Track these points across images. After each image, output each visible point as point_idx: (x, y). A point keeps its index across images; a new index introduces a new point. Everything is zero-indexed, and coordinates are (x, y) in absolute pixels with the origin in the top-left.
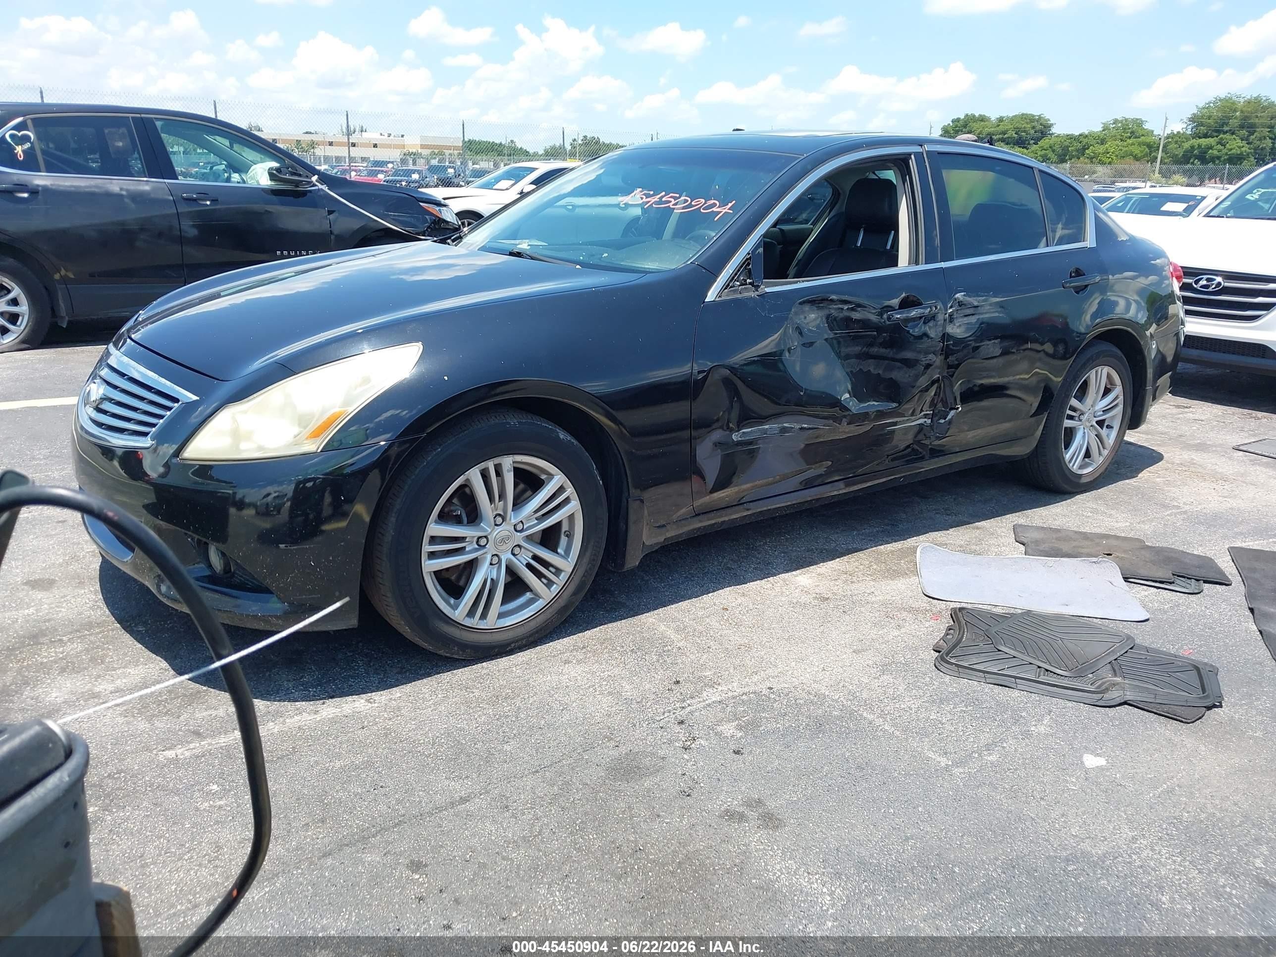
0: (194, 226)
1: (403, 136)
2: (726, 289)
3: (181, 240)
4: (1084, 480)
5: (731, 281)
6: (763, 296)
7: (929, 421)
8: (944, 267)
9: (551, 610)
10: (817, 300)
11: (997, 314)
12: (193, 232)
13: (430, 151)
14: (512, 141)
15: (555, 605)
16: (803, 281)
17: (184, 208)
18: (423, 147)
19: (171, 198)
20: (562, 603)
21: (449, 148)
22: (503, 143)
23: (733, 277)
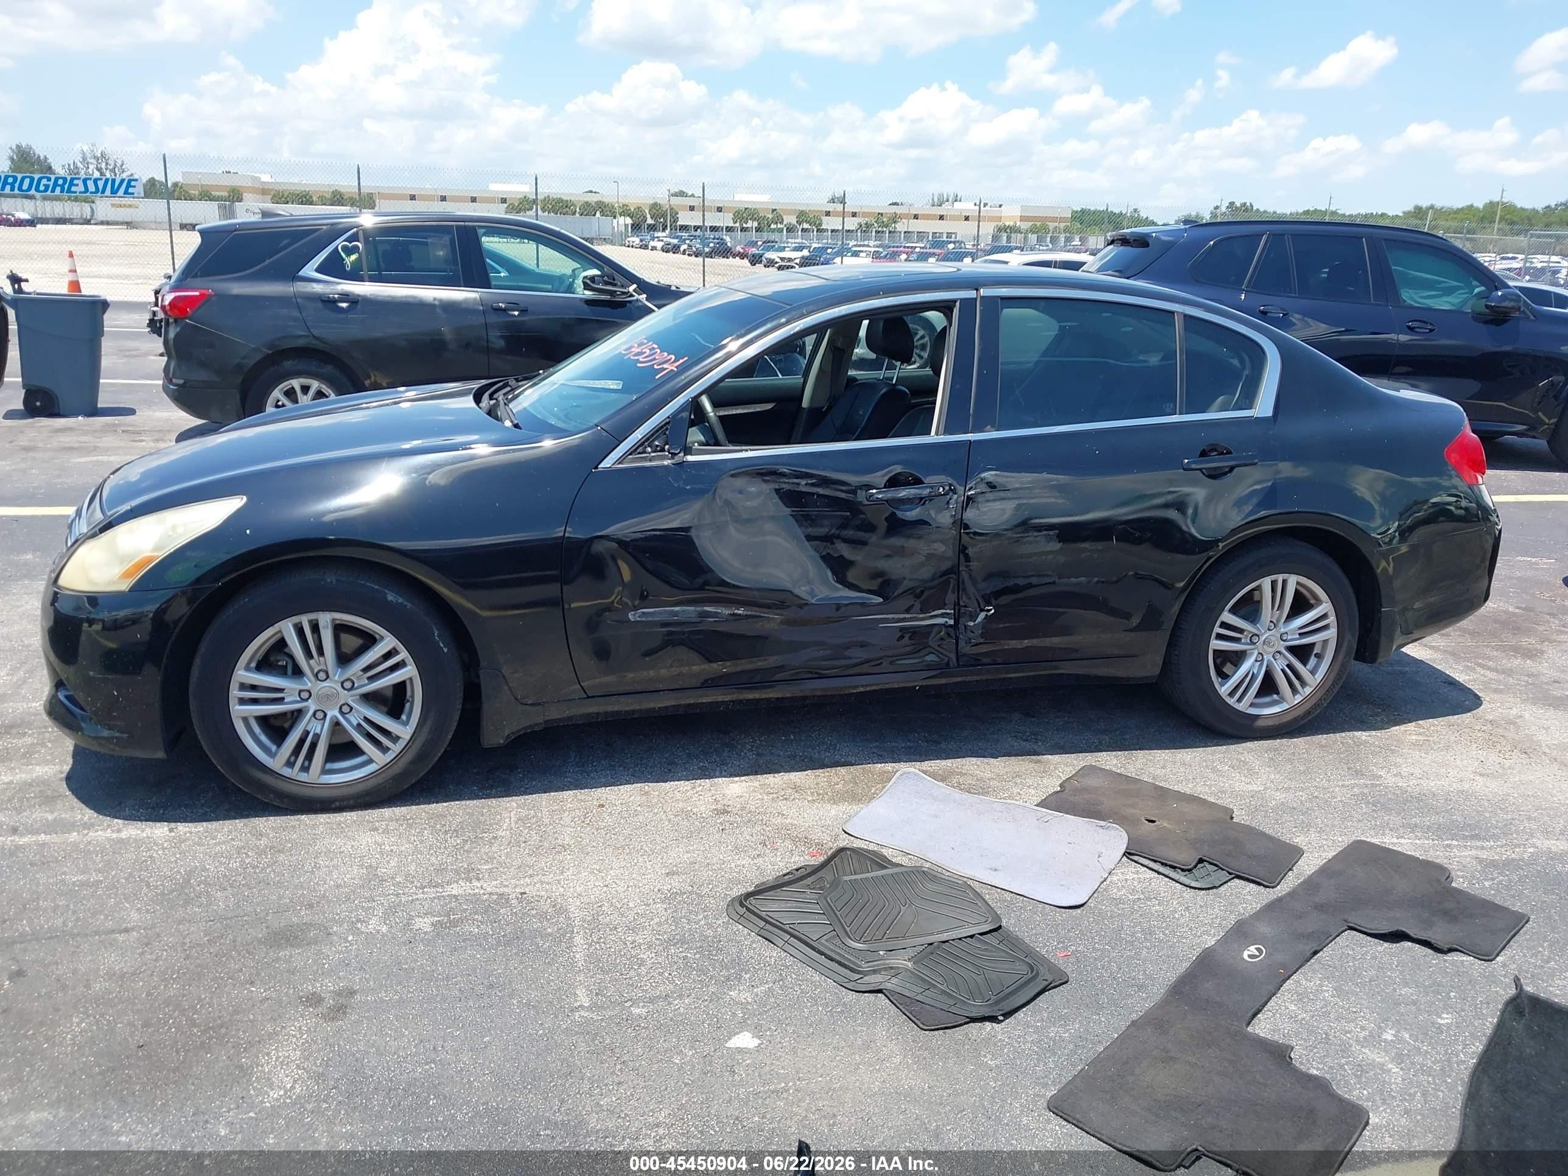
0: (502, 337)
1: (1000, 206)
2: (631, 454)
3: (488, 350)
4: (1260, 723)
5: (640, 446)
6: (681, 464)
7: (951, 622)
8: (972, 439)
9: (384, 775)
10: (764, 472)
11: (1053, 500)
12: (502, 343)
13: (1030, 224)
14: (1135, 210)
15: (390, 771)
16: (746, 450)
17: (493, 319)
18: (1023, 219)
19: (481, 308)
20: (397, 769)
21: (1054, 219)
22: (1124, 212)
23: (644, 443)
